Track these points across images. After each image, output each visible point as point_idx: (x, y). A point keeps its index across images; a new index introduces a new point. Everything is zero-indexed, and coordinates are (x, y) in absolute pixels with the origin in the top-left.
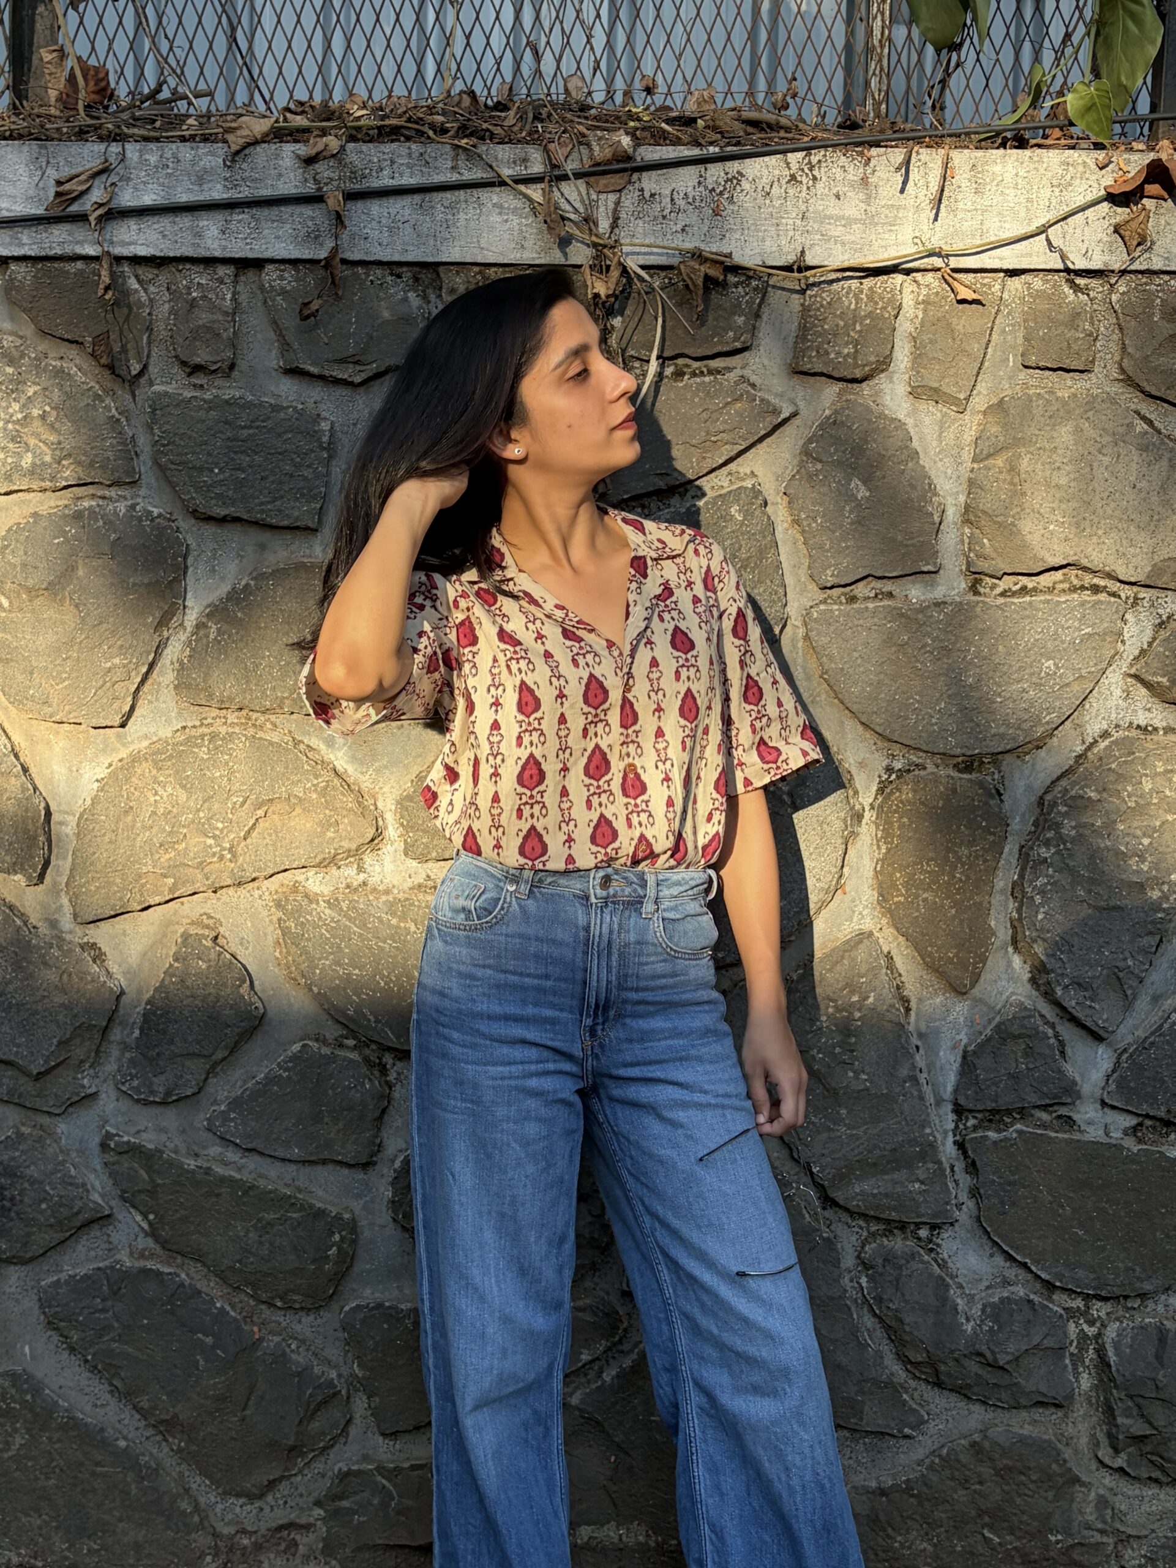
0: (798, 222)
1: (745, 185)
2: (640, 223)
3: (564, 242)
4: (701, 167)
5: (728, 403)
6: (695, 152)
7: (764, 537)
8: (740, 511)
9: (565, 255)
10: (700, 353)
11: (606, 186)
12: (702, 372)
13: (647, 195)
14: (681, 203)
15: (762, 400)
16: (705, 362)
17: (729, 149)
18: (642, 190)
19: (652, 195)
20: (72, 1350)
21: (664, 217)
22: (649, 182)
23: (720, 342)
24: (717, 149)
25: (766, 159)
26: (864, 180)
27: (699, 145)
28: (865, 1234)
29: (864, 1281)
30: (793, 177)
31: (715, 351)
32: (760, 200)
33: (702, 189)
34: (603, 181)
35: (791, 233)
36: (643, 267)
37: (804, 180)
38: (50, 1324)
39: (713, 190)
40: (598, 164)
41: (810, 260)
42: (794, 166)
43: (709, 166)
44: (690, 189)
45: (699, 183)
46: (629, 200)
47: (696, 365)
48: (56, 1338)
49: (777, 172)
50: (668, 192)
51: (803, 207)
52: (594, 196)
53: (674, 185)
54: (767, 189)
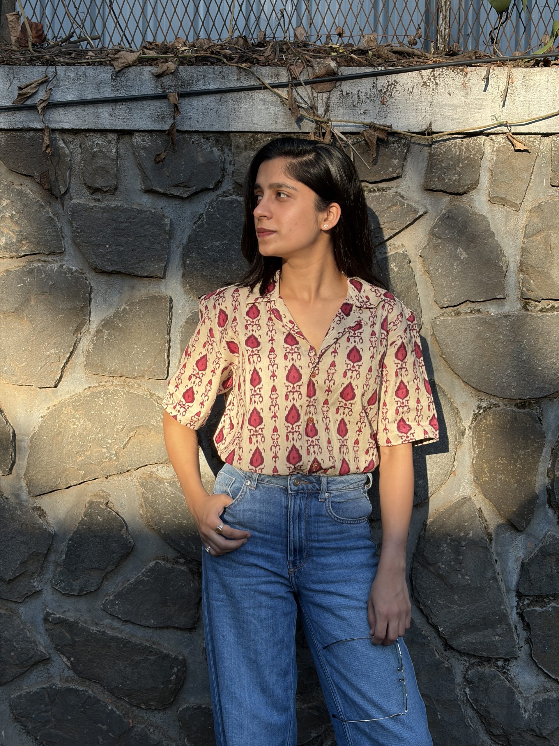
0: (428, 108)
1: (398, 87)
2: (341, 109)
3: (299, 120)
4: (374, 78)
5: (389, 207)
6: (371, 70)
7: (410, 280)
8: (396, 266)
9: (300, 127)
10: (374, 179)
11: (322, 89)
12: (374, 190)
13: (345, 93)
14: (363, 98)
15: (408, 205)
16: (376, 185)
17: (390, 68)
18: (342, 91)
19: (347, 94)
20: (28, 733)
21: (354, 106)
22: (346, 87)
23: (385, 174)
24: (383, 68)
25: (410, 73)
26: (464, 85)
27: (372, 65)
28: (468, 664)
29: (467, 690)
30: (425, 83)
31: (382, 179)
32: (407, 96)
33: (375, 90)
34: (320, 86)
35: (424, 114)
36: (343, 133)
37: (431, 86)
38: (16, 719)
39: (381, 90)
40: (318, 77)
41: (434, 129)
42: (426, 78)
43: (378, 77)
44: (368, 90)
45: (373, 87)
46: (335, 96)
47: (371, 186)
48: (19, 727)
49: (416, 81)
50: (356, 92)
51: (430, 100)
52: (315, 95)
53: (359, 88)
54: (411, 90)
